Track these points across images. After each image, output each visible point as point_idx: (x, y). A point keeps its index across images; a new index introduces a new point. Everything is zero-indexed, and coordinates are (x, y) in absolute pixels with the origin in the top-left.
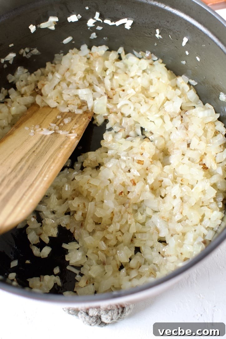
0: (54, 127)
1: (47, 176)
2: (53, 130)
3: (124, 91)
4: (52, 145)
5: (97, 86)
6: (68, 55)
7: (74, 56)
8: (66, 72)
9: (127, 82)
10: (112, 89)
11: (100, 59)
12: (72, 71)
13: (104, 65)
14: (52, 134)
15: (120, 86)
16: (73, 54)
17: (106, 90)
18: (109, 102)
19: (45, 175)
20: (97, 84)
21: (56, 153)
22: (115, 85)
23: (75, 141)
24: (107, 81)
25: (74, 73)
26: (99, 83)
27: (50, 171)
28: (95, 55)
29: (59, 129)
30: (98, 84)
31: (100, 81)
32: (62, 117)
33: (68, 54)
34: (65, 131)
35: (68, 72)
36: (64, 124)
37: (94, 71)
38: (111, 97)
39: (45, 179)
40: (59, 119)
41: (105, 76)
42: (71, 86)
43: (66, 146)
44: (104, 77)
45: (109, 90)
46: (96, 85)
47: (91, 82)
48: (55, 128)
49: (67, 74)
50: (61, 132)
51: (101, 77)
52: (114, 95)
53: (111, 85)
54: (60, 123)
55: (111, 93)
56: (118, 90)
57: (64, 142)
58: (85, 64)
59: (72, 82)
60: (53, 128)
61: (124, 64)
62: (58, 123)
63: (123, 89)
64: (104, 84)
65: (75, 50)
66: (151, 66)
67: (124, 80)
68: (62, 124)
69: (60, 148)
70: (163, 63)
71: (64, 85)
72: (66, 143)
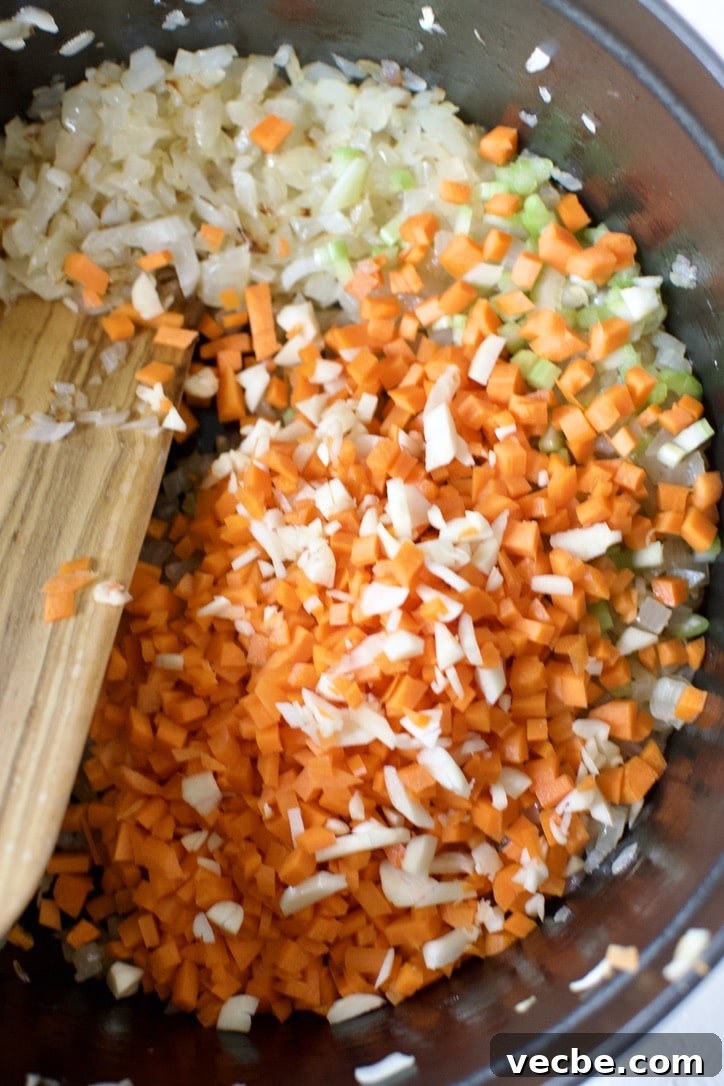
0: (70, 399)
1: (80, 655)
2: (68, 416)
3: (307, 213)
4: (76, 489)
5: (209, 201)
6: (84, 90)
7: (106, 94)
8: (85, 158)
9: (315, 179)
10: (263, 211)
11: (210, 100)
12: (107, 150)
13: (225, 115)
14: (66, 437)
15: (293, 193)
16: (104, 86)
17: (243, 215)
18: (256, 263)
19: (72, 650)
20: (203, 194)
21: (93, 529)
22: (274, 190)
23: (156, 459)
24: (242, 179)
25: (115, 158)
26: (214, 188)
27: (87, 626)
28: (187, 88)
29: (89, 403)
30: (210, 195)
31: (216, 176)
32: (91, 342)
33: (84, 85)
34: (113, 409)
35: (91, 160)
36: (104, 377)
37: (190, 141)
38: (261, 243)
39: (76, 671)
40: (81, 356)
41: (232, 156)
42: (108, 214)
43: (126, 488)
44: (231, 161)
45: (255, 214)
46: (203, 198)
47: (182, 187)
48: (73, 404)
49: (91, 169)
50: (96, 418)
51: (218, 162)
52: (272, 231)
53: (260, 192)
54: (88, 375)
55: (260, 230)
56: (286, 211)
57: (115, 467)
58: (151, 124)
59: (110, 194)
60: (67, 405)
61: (300, 100)
62: (79, 379)
63: (305, 205)
64: (232, 186)
65: (110, 68)
66: (401, 110)
67: (308, 173)
68: (96, 380)
69: (105, 499)
70: (448, 98)
71: (84, 212)
72: (123, 474)
